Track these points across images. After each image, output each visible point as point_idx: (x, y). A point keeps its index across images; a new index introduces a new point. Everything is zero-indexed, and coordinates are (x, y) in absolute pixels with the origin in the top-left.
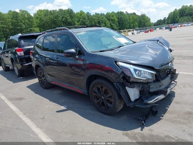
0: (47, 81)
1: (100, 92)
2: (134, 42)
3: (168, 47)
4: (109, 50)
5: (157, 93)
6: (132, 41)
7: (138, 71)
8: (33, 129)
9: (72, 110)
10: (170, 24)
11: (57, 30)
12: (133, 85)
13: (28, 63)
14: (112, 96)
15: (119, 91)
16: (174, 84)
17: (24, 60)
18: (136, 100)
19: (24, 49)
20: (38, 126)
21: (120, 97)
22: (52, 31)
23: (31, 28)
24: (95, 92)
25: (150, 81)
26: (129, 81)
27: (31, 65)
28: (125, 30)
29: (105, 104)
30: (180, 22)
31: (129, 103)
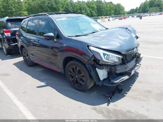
0: (30, 60)
1: (74, 72)
2: (107, 29)
3: (135, 34)
4: (84, 35)
5: (122, 74)
6: (105, 27)
7: (106, 55)
8: (15, 102)
9: (50, 86)
10: (141, 13)
11: (39, 15)
12: (102, 67)
13: (14, 43)
14: (84, 76)
15: (90, 72)
16: (138, 67)
17: (11, 41)
18: (104, 80)
19: (11, 31)
20: (19, 100)
21: (91, 77)
22: (35, 16)
23: (21, 11)
24: (70, 72)
25: (116, 64)
26: (99, 64)
27: (17, 45)
28: (102, 17)
29: (79, 82)
30: (149, 12)
31: (99, 81)
